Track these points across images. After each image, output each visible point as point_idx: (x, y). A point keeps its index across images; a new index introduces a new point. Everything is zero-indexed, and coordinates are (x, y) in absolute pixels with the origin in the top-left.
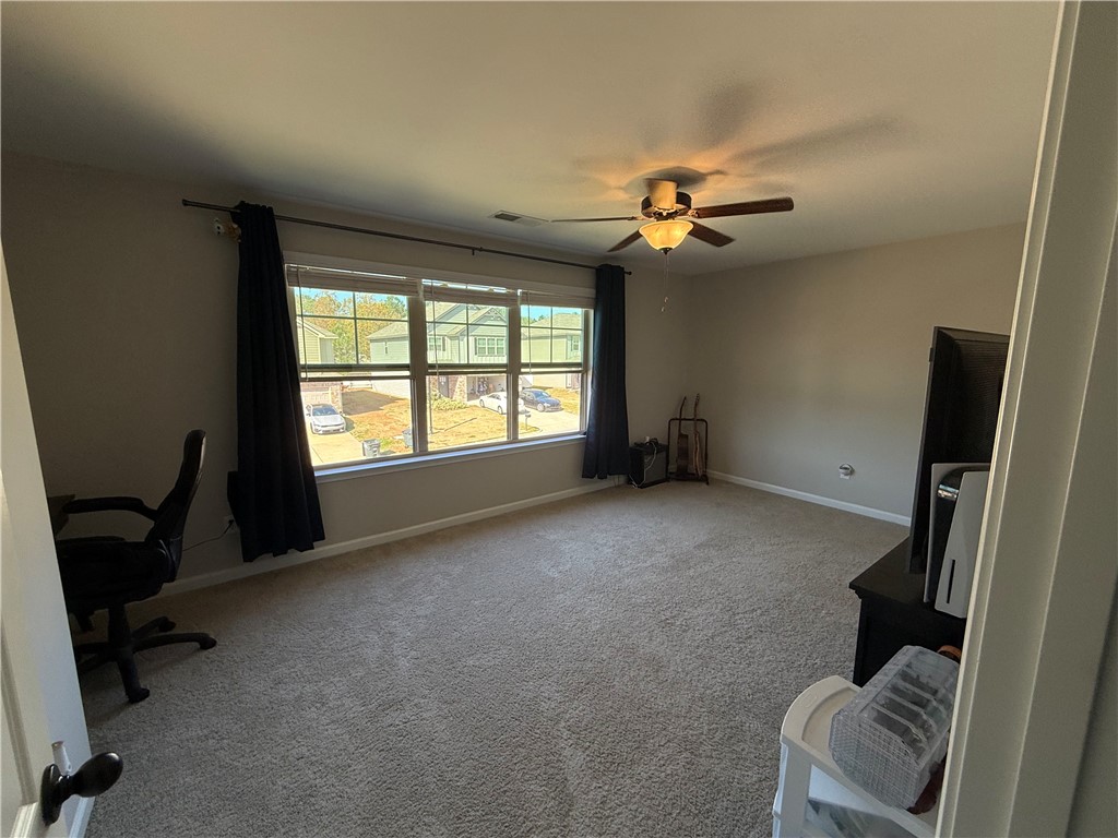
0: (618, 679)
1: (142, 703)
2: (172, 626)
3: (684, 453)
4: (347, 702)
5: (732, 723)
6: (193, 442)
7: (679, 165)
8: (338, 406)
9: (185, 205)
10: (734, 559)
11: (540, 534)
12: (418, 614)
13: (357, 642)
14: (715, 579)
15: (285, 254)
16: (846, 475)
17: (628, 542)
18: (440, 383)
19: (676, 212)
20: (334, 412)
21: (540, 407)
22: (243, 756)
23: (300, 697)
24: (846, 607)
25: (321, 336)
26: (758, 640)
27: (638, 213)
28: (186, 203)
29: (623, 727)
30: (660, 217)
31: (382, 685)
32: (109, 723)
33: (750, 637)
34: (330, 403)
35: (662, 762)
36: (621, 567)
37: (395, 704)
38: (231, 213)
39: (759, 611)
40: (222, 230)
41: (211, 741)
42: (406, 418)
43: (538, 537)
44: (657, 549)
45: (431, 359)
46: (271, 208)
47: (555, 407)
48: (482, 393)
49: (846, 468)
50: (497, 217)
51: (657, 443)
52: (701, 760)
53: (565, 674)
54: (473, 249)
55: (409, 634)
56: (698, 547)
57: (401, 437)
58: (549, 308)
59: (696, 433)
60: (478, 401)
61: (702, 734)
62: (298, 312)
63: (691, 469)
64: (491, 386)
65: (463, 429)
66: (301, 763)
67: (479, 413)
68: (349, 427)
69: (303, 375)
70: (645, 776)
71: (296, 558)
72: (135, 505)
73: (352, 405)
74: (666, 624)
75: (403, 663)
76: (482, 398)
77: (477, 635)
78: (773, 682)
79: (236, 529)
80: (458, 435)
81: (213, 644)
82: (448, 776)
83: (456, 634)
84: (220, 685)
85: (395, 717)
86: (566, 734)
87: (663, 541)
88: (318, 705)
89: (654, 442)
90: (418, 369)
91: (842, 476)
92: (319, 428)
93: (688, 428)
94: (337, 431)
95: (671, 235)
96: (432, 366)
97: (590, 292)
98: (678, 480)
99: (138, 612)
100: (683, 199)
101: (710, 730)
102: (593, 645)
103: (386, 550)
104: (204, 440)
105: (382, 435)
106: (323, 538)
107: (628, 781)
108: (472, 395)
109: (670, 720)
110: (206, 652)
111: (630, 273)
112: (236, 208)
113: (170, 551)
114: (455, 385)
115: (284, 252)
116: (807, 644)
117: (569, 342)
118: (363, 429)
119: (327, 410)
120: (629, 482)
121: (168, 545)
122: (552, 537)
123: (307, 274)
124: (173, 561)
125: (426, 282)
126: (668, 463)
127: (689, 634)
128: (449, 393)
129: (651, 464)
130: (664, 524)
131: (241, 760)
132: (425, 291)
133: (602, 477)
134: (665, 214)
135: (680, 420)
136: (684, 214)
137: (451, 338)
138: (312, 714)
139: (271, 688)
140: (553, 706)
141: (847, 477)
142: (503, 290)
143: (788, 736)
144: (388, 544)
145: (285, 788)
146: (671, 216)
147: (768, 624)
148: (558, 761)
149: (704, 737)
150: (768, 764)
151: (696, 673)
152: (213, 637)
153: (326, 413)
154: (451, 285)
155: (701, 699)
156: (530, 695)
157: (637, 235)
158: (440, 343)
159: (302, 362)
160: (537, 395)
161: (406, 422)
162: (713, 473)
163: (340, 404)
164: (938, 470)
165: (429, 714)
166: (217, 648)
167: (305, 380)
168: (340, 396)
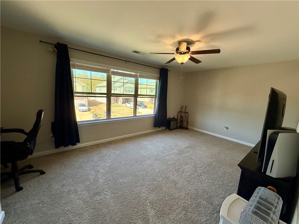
0: (164, 187)
1: (20, 191)
2: (32, 167)
3: (182, 121)
4: (84, 192)
5: (197, 202)
6: (39, 113)
7: (188, 38)
8: (87, 104)
9: (40, 42)
10: (196, 152)
11: (142, 142)
12: (106, 165)
13: (87, 174)
14: (191, 157)
15: (71, 59)
16: (226, 129)
17: (166, 146)
18: (115, 99)
19: (186, 52)
20: (85, 106)
21: (142, 107)
22: (50, 210)
23: (69, 190)
24: (227, 167)
25: (82, 85)
26: (204, 176)
27: (175, 52)
28: (40, 41)
29: (166, 202)
30: (181, 53)
31: (94, 187)
32: (9, 198)
33: (201, 175)
34: (84, 103)
35: (177, 214)
36: (164, 153)
37: (98, 194)
38: (55, 46)
39: (203, 168)
40: (52, 50)
41: (41, 204)
42: (105, 108)
43: (141, 143)
44: (175, 148)
45: (113, 92)
46: (67, 45)
47: (146, 107)
48: (126, 102)
49: (226, 127)
50: (133, 52)
51: (174, 118)
52: (189, 213)
53: (149, 185)
54: (126, 61)
55: (103, 171)
56: (186, 148)
57: (104, 113)
58: (147, 79)
59: (185, 116)
60: (125, 104)
61: (189, 205)
62: (74, 76)
63: (184, 126)
64: (129, 101)
65: (121, 112)
66: (68, 213)
67: (125, 108)
68: (89, 110)
69: (75, 95)
70: (172, 218)
71: (71, 147)
72: (22, 131)
73: (90, 104)
74: (177, 170)
75: (101, 181)
76: (126, 104)
77: (123, 172)
78: (208, 189)
79: (53, 139)
80: (119, 113)
81: (44, 173)
82: (113, 217)
83: (117, 172)
84: (45, 186)
85: (98, 198)
86: (149, 204)
87: (176, 146)
88: (75, 193)
89: (173, 118)
90: (109, 95)
91: (225, 129)
92: (81, 110)
93: (183, 115)
94: (86, 111)
95: (184, 59)
96: (113, 94)
97: (158, 76)
98: (180, 129)
99: (21, 164)
100: (188, 48)
101: (191, 204)
102: (157, 176)
103: (98, 146)
104: (43, 113)
105: (98, 113)
106: (79, 142)
107: (167, 220)
108: (123, 103)
109: (179, 200)
110: (41, 176)
111: (169, 71)
112: (56, 44)
113: (31, 146)
114: (119, 100)
115: (70, 58)
116: (217, 178)
117: (150, 90)
118: (93, 111)
119: (83, 105)
120: (166, 129)
121: (30, 144)
122: (145, 144)
123: (77, 65)
124: (32, 149)
125: (112, 70)
126: (177, 124)
127: (184, 174)
128: (117, 102)
129: (172, 124)
130: (176, 141)
131: (50, 211)
132: (112, 72)
133: (159, 127)
134: (182, 53)
135: (181, 112)
136: (188, 53)
137: (118, 87)
138: (72, 196)
139: (61, 187)
140: (145, 195)
141: (226, 130)
142: (134, 74)
143: (223, 215)
144: (98, 144)
145: (62, 220)
146: (184, 53)
147: (206, 171)
148: (146, 213)
149: (189, 206)
150: (208, 215)
151: (186, 186)
152: (45, 171)
153: (83, 106)
154: (119, 71)
155: (188, 194)
156: (139, 192)
157: (174, 59)
158: (115, 88)
159: (75, 91)
160: (141, 104)
161: (105, 109)
162: (189, 127)
163: (87, 103)
164: (269, 132)
165: (108, 197)
166: (45, 174)
167: (75, 96)
168: (87, 101)
